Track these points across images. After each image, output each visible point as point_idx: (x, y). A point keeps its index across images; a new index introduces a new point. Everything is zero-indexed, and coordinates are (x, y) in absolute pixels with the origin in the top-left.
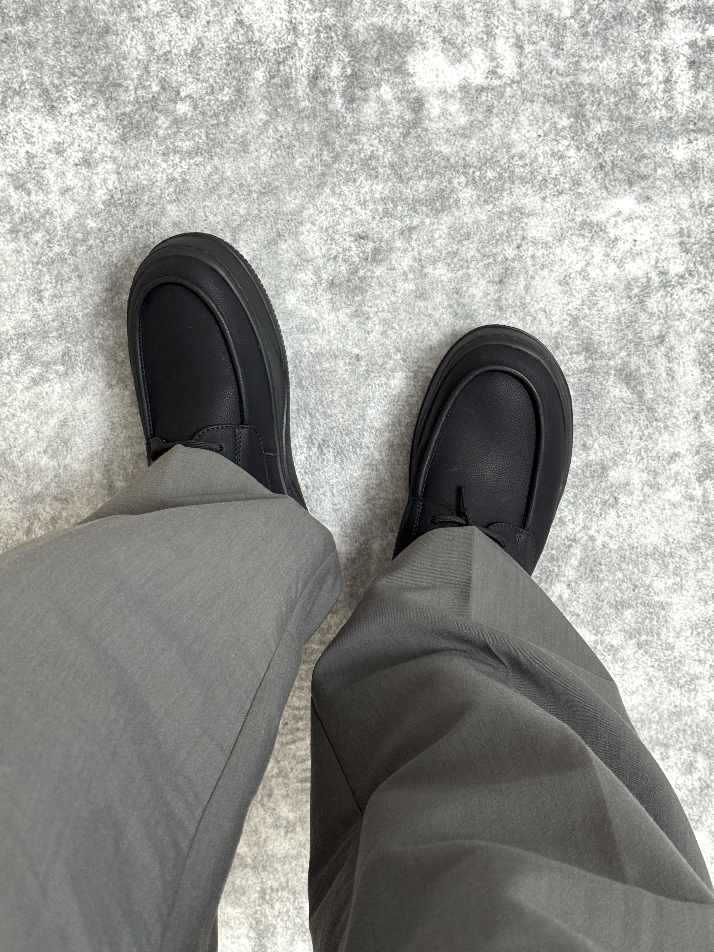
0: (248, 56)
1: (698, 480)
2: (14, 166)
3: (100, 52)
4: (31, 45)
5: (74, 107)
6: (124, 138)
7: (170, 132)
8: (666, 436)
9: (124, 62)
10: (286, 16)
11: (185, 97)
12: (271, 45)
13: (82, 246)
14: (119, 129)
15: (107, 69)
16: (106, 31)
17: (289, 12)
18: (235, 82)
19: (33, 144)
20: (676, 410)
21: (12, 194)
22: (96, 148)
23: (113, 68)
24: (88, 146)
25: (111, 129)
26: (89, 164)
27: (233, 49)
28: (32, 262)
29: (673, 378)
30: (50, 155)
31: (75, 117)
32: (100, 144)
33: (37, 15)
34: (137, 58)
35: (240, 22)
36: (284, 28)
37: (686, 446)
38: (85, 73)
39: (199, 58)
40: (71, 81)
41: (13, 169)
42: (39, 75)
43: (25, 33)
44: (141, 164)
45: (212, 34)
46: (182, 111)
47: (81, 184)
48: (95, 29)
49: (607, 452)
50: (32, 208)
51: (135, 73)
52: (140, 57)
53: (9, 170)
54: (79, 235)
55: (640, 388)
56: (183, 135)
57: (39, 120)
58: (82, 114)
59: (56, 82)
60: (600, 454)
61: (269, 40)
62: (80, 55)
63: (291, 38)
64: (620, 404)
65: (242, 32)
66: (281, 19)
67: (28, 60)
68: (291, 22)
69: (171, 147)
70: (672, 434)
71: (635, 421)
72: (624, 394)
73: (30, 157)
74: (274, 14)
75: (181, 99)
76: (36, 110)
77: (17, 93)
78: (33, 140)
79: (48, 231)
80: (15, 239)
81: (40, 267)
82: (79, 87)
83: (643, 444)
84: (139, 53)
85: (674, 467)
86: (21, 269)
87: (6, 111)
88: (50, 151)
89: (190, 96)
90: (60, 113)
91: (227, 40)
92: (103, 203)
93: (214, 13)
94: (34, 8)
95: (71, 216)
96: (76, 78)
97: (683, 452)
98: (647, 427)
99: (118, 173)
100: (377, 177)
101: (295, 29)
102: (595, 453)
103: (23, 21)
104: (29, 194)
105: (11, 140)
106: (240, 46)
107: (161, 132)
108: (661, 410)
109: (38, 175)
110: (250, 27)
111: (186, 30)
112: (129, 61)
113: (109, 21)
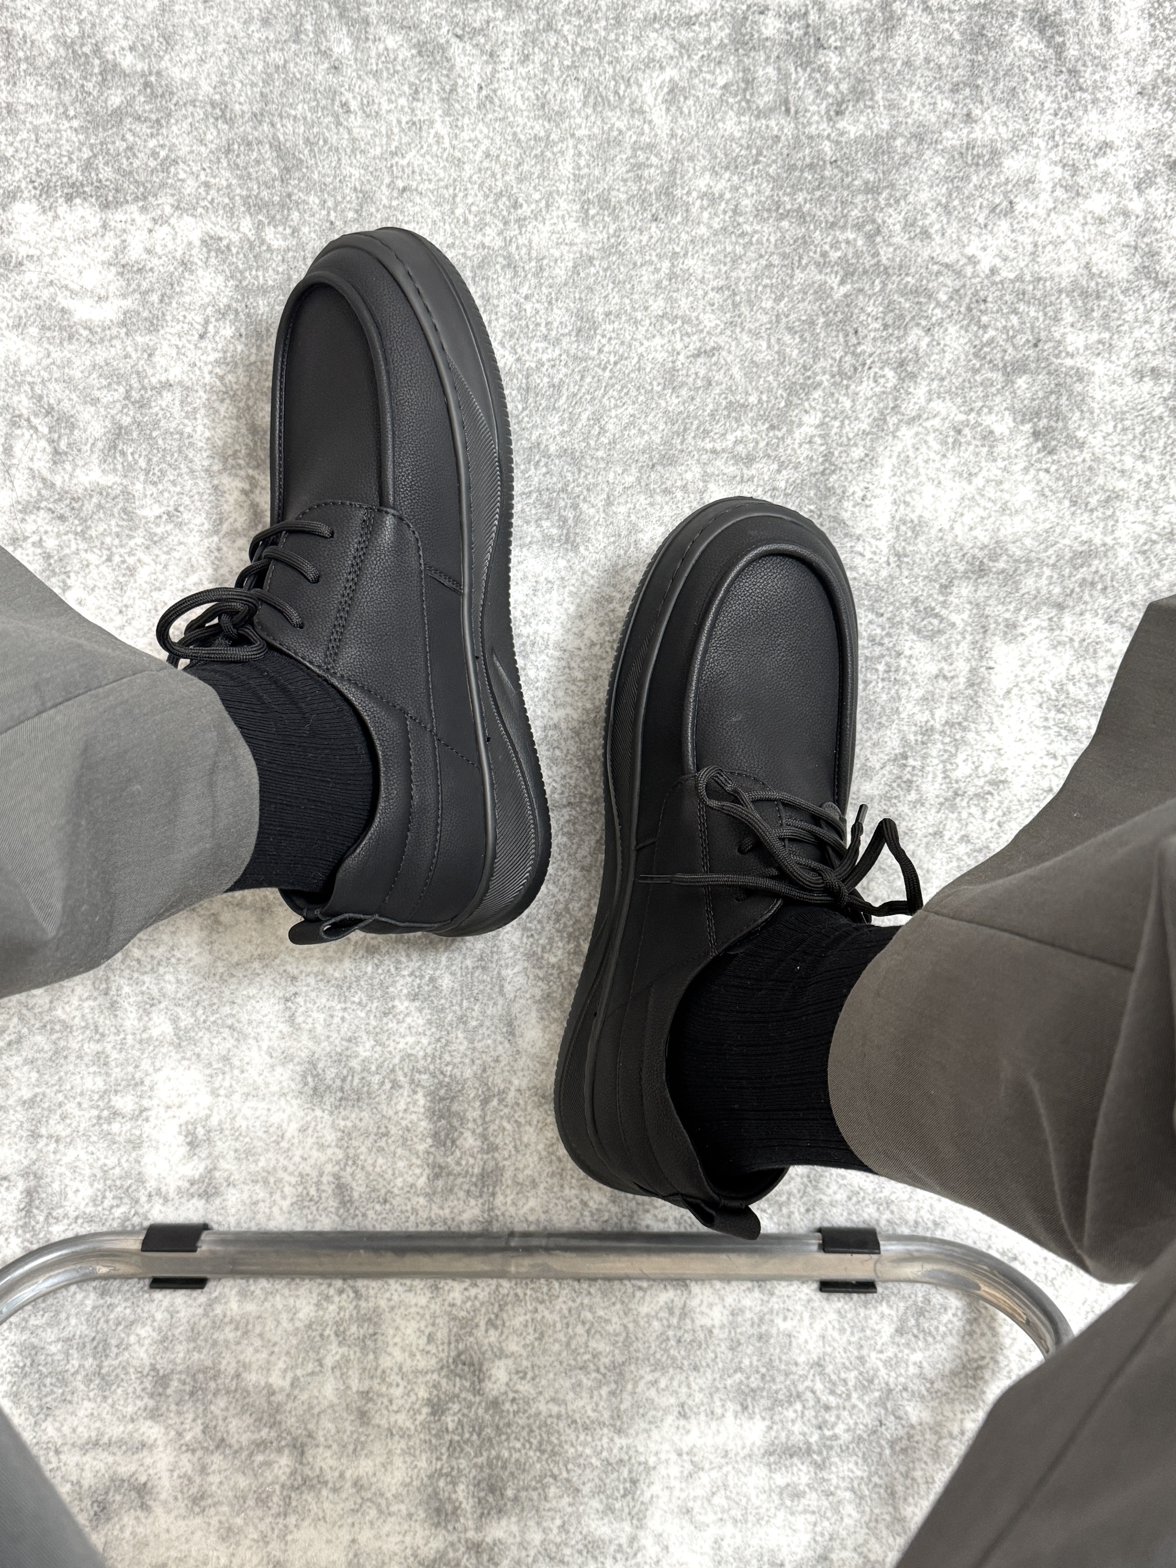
1: (1138, 187)
8: (1093, 115)
20: (1111, 79)
29: (1110, 30)
37: (1124, 134)
49: (1002, 130)
55: (1059, 39)
60: (991, 131)
64: (1028, 61)
70: (1103, 112)
71: (1050, 88)
72: (1034, 46)
83: (1058, 122)
85: (1103, 164)
97: (1118, 143)
98: (1066, 98)
102: (984, 130)
108: (1088, 76)
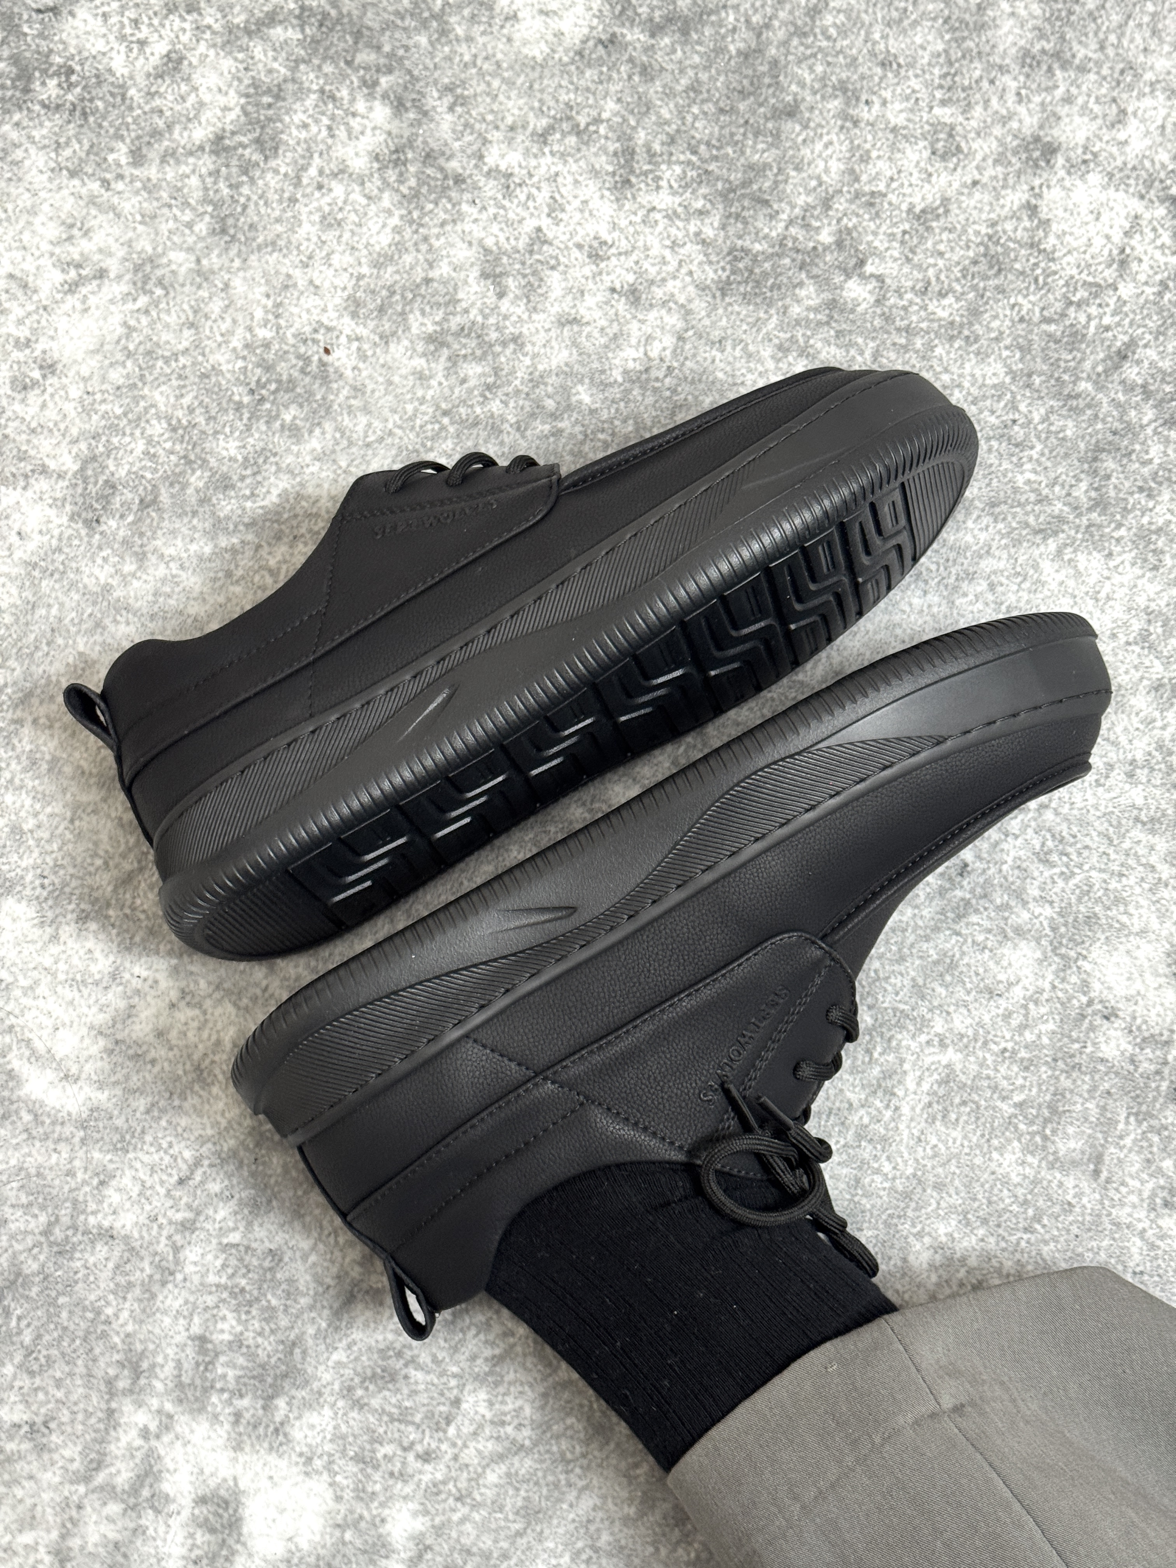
0: (1017, 266)
2: (502, 239)
3: (761, 138)
4: (647, 72)
5: (664, 200)
6: (724, 288)
7: (812, 316)
9: (793, 173)
10: (1117, 237)
11: (872, 275)
12: (1068, 266)
13: (543, 423)
14: (724, 269)
15: (758, 170)
16: (791, 112)
17: (1126, 234)
18: (971, 295)
19: (558, 222)
21: (471, 280)
22: (664, 280)
23: (768, 173)
24: (653, 271)
25: (710, 263)
26: (638, 299)
27: (997, 243)
28: (438, 407)
30: (575, 253)
31: (658, 216)
32: (675, 278)
33: (685, 32)
34: (819, 178)
35: (1032, 209)
36: (1106, 252)
38: (716, 158)
39: (929, 229)
40: (682, 158)
41: (497, 244)
42: (633, 123)
43: (649, 49)
44: (729, 344)
45: (972, 203)
46: (853, 295)
47: (603, 323)
48: (773, 101)
50: (492, 320)
51: (803, 197)
52: (825, 178)
53: (490, 242)
54: (550, 404)
56: (832, 333)
57: (590, 189)
58: (672, 216)
59: (657, 147)
61: (1069, 258)
62: (722, 128)
63: (1110, 274)
65: (1027, 224)
66: (1108, 237)
67: (627, 91)
68: (1123, 251)
69: (801, 341)
73: (539, 238)
74: (1099, 225)
75: (862, 276)
76: (595, 173)
77: (577, 131)
78: (561, 216)
79: (496, 371)
80: (430, 356)
81: (446, 421)
82: (692, 174)
84: (827, 171)
86: (410, 408)
87: (541, 150)
88: (579, 246)
89: (880, 279)
90: (634, 197)
91: (994, 224)
92: (626, 372)
93: (993, 173)
94: (686, 21)
95: (554, 365)
96: (694, 158)
99: (680, 338)
100: (1155, 568)
101: (1123, 264)
103: (655, 30)
104: (501, 295)
105: (523, 197)
106: (1012, 245)
107: (796, 310)
109: (535, 273)
110: (1045, 224)
111: (930, 175)
112: (804, 175)
113: (803, 100)
